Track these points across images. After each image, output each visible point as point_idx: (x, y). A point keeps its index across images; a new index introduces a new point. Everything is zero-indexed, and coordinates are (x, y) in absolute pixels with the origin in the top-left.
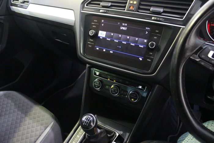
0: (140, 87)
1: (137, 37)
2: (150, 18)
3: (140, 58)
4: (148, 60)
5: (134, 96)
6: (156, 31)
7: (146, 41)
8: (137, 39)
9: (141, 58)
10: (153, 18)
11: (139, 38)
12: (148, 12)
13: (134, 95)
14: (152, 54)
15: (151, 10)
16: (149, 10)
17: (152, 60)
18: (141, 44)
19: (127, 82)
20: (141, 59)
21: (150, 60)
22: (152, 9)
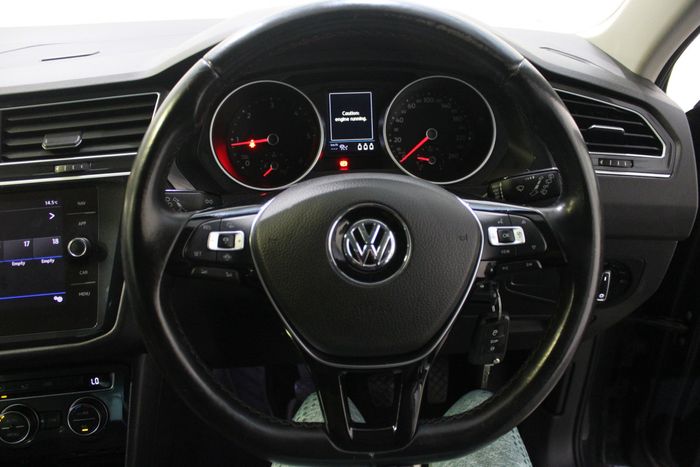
0: (96, 381)
1: (26, 238)
2: (48, 170)
3: (56, 298)
4: (82, 294)
5: (84, 417)
6: (79, 203)
7: (56, 241)
8: (27, 243)
9: (58, 296)
10: (57, 169)
11: (35, 239)
12: (39, 154)
13: (84, 413)
14: (86, 272)
15: (44, 146)
16: (38, 147)
17: (94, 289)
18: (47, 255)
19: (49, 384)
20: (59, 299)
21: (87, 294)
22: (45, 143)
